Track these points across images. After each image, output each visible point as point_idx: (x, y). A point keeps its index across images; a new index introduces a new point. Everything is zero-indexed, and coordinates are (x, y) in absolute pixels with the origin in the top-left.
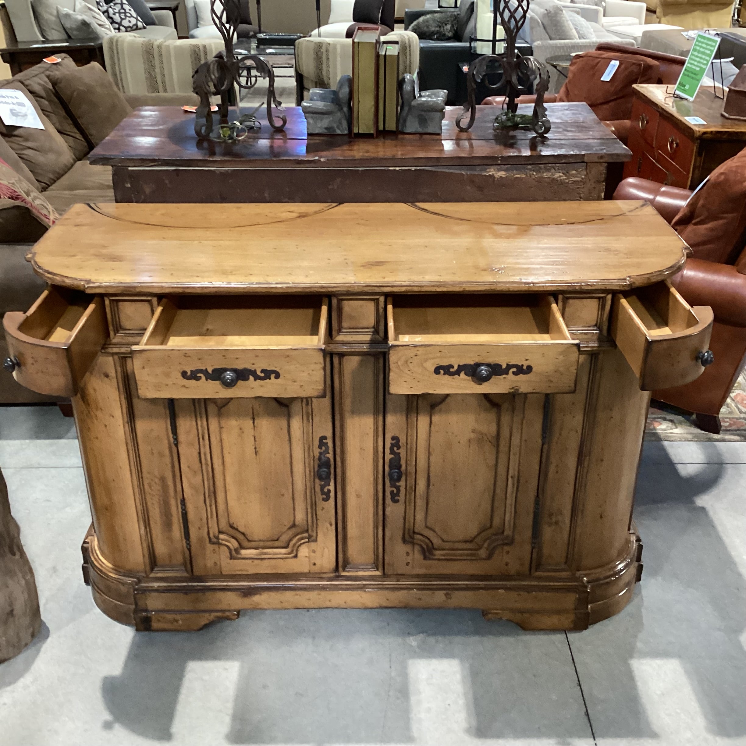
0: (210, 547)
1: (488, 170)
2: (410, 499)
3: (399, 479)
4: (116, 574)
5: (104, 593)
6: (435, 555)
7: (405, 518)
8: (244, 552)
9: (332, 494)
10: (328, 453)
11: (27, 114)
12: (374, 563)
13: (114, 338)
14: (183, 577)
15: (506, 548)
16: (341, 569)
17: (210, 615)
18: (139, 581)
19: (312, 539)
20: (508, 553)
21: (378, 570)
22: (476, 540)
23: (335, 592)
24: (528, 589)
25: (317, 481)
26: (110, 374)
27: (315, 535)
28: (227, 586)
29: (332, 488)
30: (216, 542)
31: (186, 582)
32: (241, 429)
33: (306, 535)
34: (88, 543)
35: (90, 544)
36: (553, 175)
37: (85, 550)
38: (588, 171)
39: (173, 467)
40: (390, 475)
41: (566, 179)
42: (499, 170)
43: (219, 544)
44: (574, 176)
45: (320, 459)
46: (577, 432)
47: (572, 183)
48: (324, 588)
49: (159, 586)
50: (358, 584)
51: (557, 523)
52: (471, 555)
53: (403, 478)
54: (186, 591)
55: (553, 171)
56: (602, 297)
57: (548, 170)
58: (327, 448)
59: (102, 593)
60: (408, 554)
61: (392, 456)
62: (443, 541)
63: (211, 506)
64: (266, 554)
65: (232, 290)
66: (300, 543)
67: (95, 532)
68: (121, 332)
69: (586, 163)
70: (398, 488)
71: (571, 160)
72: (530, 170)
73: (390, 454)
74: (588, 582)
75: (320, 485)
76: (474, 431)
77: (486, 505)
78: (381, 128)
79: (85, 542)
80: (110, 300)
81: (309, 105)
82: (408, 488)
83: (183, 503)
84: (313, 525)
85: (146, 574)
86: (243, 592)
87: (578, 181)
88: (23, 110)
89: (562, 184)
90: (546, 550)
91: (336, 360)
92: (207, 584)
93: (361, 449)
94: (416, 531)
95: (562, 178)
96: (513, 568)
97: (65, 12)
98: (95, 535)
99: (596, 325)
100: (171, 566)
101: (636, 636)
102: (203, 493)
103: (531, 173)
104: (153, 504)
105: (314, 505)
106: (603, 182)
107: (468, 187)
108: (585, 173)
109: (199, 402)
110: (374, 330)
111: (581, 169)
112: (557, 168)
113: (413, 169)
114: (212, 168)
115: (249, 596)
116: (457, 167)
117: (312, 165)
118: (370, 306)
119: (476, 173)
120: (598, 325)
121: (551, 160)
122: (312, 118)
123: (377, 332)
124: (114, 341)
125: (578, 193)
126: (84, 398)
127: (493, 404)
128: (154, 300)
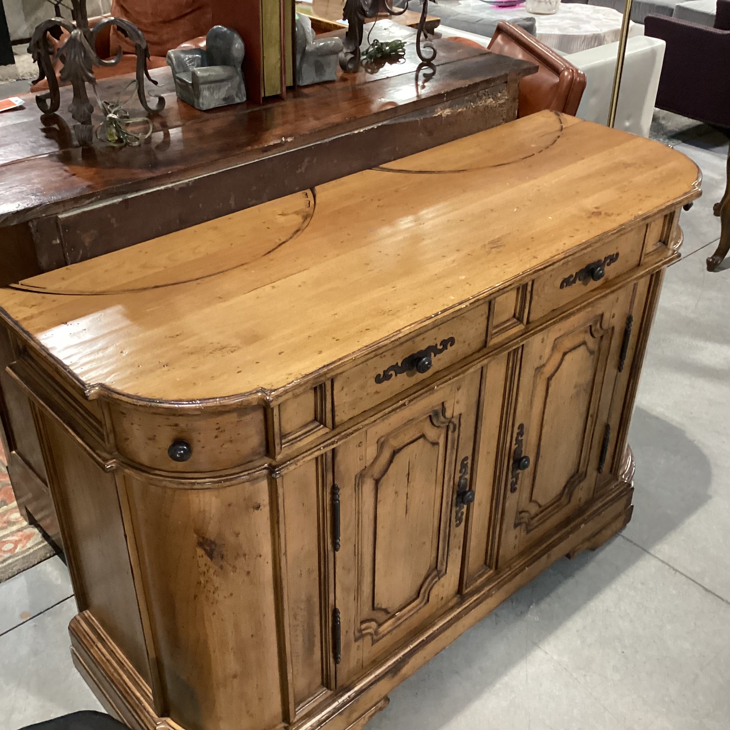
0: (355, 646)
1: (436, 111)
6: (532, 525)
8: (381, 630)
9: (464, 516)
10: (467, 473)
12: (486, 564)
13: (279, 453)
14: (329, 698)
15: (581, 485)
16: (464, 587)
19: (442, 574)
20: (581, 488)
21: (490, 569)
26: (262, 503)
27: (444, 567)
28: (376, 676)
29: (465, 509)
32: (396, 493)
33: (435, 573)
36: (485, 102)
38: (509, 91)
41: (494, 104)
42: (445, 108)
43: (362, 636)
44: (500, 98)
45: (458, 484)
47: (498, 107)
55: (485, 98)
57: (482, 98)
58: (467, 468)
60: (516, 537)
62: (540, 506)
63: (357, 599)
64: (402, 617)
66: (431, 585)
69: (507, 82)
70: (517, 477)
71: (497, 82)
72: (469, 101)
73: (515, 444)
74: (628, 480)
75: (456, 512)
76: (575, 386)
80: (278, 405)
83: (337, 614)
86: (392, 673)
87: (502, 103)
89: (491, 110)
93: (487, 453)
95: (491, 104)
96: (584, 500)
100: (311, 696)
102: (354, 589)
103: (469, 104)
106: (517, 99)
107: (421, 134)
108: (507, 93)
109: (358, 485)
110: (515, 320)
111: (504, 90)
112: (486, 94)
113: (375, 127)
114: (169, 185)
115: (398, 672)
116: (411, 114)
117: (279, 149)
118: (513, 294)
119: (427, 116)
120: (663, 239)
121: (484, 86)
122: (209, 89)
123: (520, 320)
124: (280, 457)
125: (502, 116)
126: (214, 552)
127: (591, 352)
128: (329, 382)
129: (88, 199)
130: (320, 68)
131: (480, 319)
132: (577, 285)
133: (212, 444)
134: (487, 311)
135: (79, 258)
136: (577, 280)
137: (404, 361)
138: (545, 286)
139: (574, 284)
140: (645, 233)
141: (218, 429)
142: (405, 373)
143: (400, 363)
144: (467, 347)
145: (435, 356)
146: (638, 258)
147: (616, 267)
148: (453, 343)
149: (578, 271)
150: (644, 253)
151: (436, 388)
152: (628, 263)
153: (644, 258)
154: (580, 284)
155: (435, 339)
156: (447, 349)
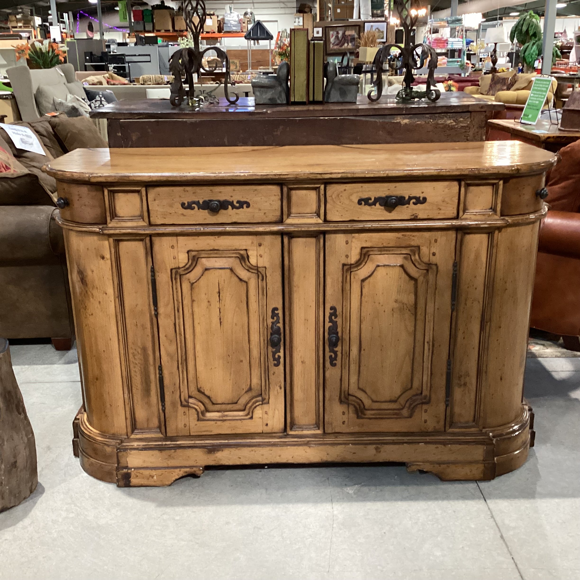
0: (181, 410)
1: (396, 119)
2: (345, 363)
3: (336, 345)
4: (102, 438)
5: (92, 457)
6: (365, 415)
7: (341, 380)
8: (209, 415)
9: (282, 360)
10: (279, 323)
11: (33, 143)
12: (316, 424)
13: (110, 223)
14: (158, 438)
15: (425, 407)
16: (288, 428)
17: (180, 471)
18: (122, 442)
19: (265, 402)
20: (426, 411)
21: (319, 429)
22: (400, 400)
23: (285, 448)
24: (444, 443)
25: (270, 348)
26: (106, 256)
27: (267, 397)
28: (194, 443)
29: (281, 354)
30: (186, 405)
31: (160, 441)
32: (209, 302)
33: (260, 398)
34: (79, 419)
35: (80, 420)
36: (445, 122)
37: (76, 426)
38: (472, 118)
39: (153, 336)
40: (329, 339)
41: (456, 125)
42: (404, 119)
43: (189, 407)
44: (461, 122)
45: (272, 328)
46: (479, 302)
47: (460, 128)
48: (274, 445)
49: (138, 445)
50: (303, 441)
51: (465, 384)
52: (396, 414)
53: (340, 343)
54: (161, 449)
55: (446, 119)
56: (495, 184)
57: (443, 118)
58: (278, 318)
59: (90, 458)
60: (344, 413)
61: (331, 324)
62: (373, 401)
63: (183, 372)
64: (227, 416)
65: (206, 178)
66: (255, 405)
67: (85, 411)
68: (116, 218)
69: (470, 112)
70: (335, 353)
71: (459, 110)
72: (428, 118)
73: (329, 322)
74: (494, 437)
75: (272, 352)
76: (396, 301)
77: (407, 369)
78: (311, 99)
79: (76, 419)
80: (108, 190)
81: (256, 81)
82: (343, 353)
83: (160, 368)
84: (266, 388)
85: (127, 435)
86: (208, 449)
87: (465, 126)
88: (30, 141)
89: (452, 129)
90: (457, 410)
91: (286, 240)
92: (178, 443)
93: (305, 320)
94: (350, 392)
95: (453, 124)
96: (431, 425)
97: (59, 102)
98: (84, 413)
99: (491, 208)
100: (149, 429)
101: (536, 484)
102: (177, 360)
103: (429, 120)
104: (135, 371)
105: (267, 371)
106: (484, 127)
107: (381, 132)
108: (470, 120)
109: (176, 279)
110: (316, 215)
111: (466, 118)
112: (448, 117)
113: (338, 118)
114: (185, 120)
115: (213, 452)
116: (372, 117)
117: (261, 116)
118: (313, 195)
119: (386, 121)
120: (493, 207)
121: (444, 110)
122: (259, 91)
123: (319, 215)
124: (110, 225)
125: (465, 136)
126: (83, 280)
127: (411, 278)
128: (143, 190)
129: (138, 116)
130: (343, 93)
131: (273, 198)
132: (378, 209)
133: (76, 204)
134: (280, 194)
135: (129, 146)
136: (378, 205)
137: (204, 202)
138: (340, 196)
139: (373, 206)
140: (458, 191)
141: (79, 195)
142: (206, 211)
143: (201, 202)
144: (263, 214)
145: (233, 209)
146: (455, 212)
147: (425, 209)
148: (248, 206)
149: (376, 197)
150: (462, 209)
151: (227, 228)
152: (442, 212)
153: (464, 214)
154: (382, 209)
155: (231, 197)
156: (243, 208)
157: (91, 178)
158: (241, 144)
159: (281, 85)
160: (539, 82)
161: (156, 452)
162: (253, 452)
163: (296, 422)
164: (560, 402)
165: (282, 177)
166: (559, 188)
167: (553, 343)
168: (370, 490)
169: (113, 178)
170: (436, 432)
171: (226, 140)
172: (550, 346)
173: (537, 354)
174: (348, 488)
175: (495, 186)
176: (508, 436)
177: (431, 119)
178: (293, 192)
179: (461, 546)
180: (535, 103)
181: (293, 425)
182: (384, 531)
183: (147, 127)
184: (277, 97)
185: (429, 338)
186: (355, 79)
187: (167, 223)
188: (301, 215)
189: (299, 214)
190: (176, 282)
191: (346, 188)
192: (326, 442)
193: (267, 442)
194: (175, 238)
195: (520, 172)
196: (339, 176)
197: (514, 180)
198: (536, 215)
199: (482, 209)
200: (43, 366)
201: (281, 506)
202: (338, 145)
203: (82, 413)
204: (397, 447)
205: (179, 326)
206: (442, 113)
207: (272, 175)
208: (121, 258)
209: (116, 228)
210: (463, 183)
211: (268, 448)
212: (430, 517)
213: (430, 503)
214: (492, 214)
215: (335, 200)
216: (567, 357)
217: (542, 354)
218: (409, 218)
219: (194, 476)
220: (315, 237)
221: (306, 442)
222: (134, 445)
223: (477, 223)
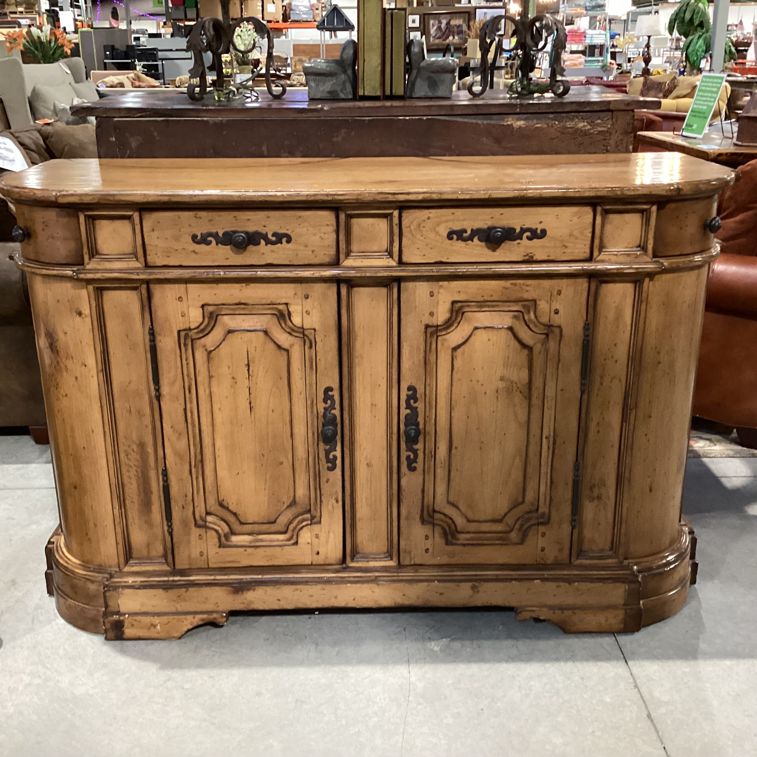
0: (195, 532)
1: (506, 120)
2: (429, 467)
3: (416, 441)
4: (84, 570)
5: (69, 597)
6: (458, 539)
7: (423, 491)
8: (235, 539)
9: (339, 462)
10: (335, 409)
11: (15, 159)
13: (88, 264)
15: (542, 529)
16: (348, 559)
17: (194, 618)
18: (112, 576)
19: (315, 520)
20: (543, 535)
21: (392, 559)
22: (506, 519)
23: (343, 586)
24: (569, 580)
25: (321, 445)
26: (83, 312)
27: (318, 514)
28: (214, 580)
29: (338, 453)
30: (202, 525)
31: (165, 576)
32: (233, 378)
33: (308, 516)
34: (53, 543)
35: (55, 544)
36: (576, 124)
37: (49, 552)
38: (614, 120)
39: (154, 429)
40: (407, 433)
41: (591, 129)
42: (518, 120)
43: (206, 527)
44: (598, 125)
45: (324, 416)
46: (620, 380)
47: (597, 134)
48: (328, 581)
49: (133, 582)
50: (370, 576)
51: (599, 497)
52: (500, 539)
53: (421, 438)
54: (166, 587)
55: (577, 120)
56: (645, 210)
57: (572, 119)
58: (333, 402)
59: (66, 597)
60: (427, 537)
61: (408, 411)
62: (469, 521)
63: (197, 478)
64: (261, 540)
65: (226, 199)
66: (301, 526)
67: (62, 531)
68: (97, 256)
69: (612, 111)
70: (415, 452)
71: (596, 108)
72: (552, 119)
73: (406, 408)
74: (639, 571)
75: (325, 450)
76: (502, 379)
77: (517, 475)
78: (388, 92)
79: (49, 542)
80: (85, 216)
81: (312, 65)
82: (427, 452)
83: (164, 473)
84: (316, 502)
85: (119, 567)
86: (233, 587)
87: (603, 131)
88: (11, 156)
89: (586, 135)
90: (588, 533)
91: (344, 291)
92: (191, 578)
93: (372, 404)
94: (437, 508)
95: (586, 128)
96: (551, 555)
97: (62, 108)
98: (62, 534)
99: (639, 246)
100: (149, 559)
101: (698, 639)
102: (188, 460)
103: (553, 122)
104: (129, 477)
105: (318, 476)
106: (631, 133)
107: (484, 138)
108: (611, 122)
109: (185, 345)
110: (387, 253)
111: (606, 119)
112: (580, 117)
113: (425, 118)
114: (205, 119)
115: (240, 592)
116: (473, 117)
117: (315, 114)
118: (382, 225)
119: (493, 122)
120: (642, 245)
121: (574, 108)
122: (314, 81)
123: (391, 255)
124: (88, 267)
125: (603, 145)
126: (53, 346)
127: (524, 345)
128: (136, 216)
129: (139, 113)
130: (433, 84)
131: (324, 229)
132: (477, 246)
133: (41, 236)
134: (334, 223)
135: (127, 155)
136: (476, 239)
137: (225, 234)
138: (421, 226)
139: (470, 242)
140: (591, 220)
141: (44, 222)
142: (229, 247)
143: (221, 235)
144: (311, 253)
145: (266, 245)
146: (588, 251)
147: (543, 247)
148: (289, 241)
149: (474, 228)
150: (598, 247)
151: (259, 272)
152: (568, 251)
153: (600, 254)
154: (481, 246)
155: (265, 226)
156: (282, 243)
157: (58, 197)
158: (287, 155)
159: (345, 72)
160: (708, 80)
161: (160, 591)
162: (298, 592)
163: (360, 549)
164: (733, 520)
165: (337, 197)
166: (735, 222)
167: (723, 437)
168: (463, 646)
169: (91, 198)
170: (557, 565)
171: (264, 149)
172: (719, 441)
173: (701, 453)
174: (433, 643)
175: (645, 213)
176: (660, 570)
177: (555, 120)
178: (354, 221)
179: (590, 731)
180: (702, 109)
181: (355, 553)
182: (481, 706)
183: (152, 129)
184: (339, 89)
185: (549, 432)
186: (450, 64)
187: (171, 264)
188: (365, 254)
189: (363, 252)
190: (186, 350)
191: (431, 215)
192: (401, 578)
193: (319, 578)
194: (185, 285)
195: (682, 193)
196: (420, 197)
197: (673, 205)
198: (704, 255)
199: (627, 247)
200: (16, 466)
201: (336, 669)
202: (424, 156)
203: (59, 535)
204: (502, 585)
205: (192, 413)
206: (572, 112)
207: (323, 195)
208: (106, 315)
209: (96, 271)
210: (599, 209)
211: (319, 586)
212: (548, 687)
213: (548, 665)
214: (640, 254)
215: (414, 232)
216: (742, 457)
217: (708, 453)
218: (520, 259)
219: (214, 624)
220: (386, 286)
221: (373, 578)
222: (128, 582)
223: (619, 266)
